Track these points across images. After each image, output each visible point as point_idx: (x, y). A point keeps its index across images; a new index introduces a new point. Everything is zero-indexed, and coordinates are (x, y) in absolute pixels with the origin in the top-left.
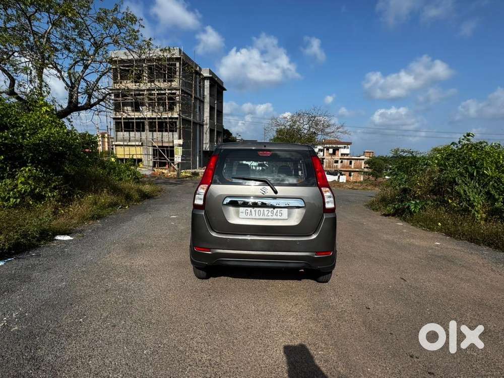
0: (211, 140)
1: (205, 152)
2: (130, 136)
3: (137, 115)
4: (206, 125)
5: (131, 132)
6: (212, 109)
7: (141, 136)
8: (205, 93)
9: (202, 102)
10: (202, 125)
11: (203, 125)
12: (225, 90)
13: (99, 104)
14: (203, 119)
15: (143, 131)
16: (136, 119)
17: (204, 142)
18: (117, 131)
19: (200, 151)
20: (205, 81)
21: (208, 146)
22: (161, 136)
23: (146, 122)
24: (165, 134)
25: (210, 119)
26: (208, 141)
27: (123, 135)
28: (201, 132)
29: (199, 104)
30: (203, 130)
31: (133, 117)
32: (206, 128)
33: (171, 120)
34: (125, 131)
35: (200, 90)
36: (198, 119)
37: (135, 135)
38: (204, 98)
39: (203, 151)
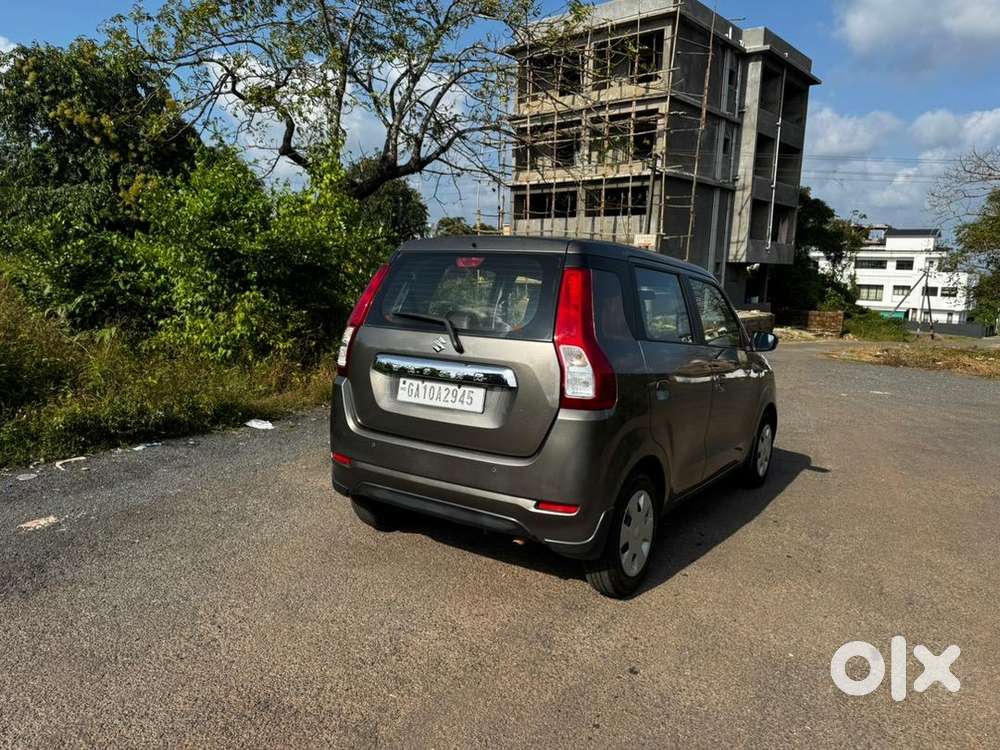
0: (756, 232)
1: (736, 268)
2: (542, 228)
3: (561, 176)
4: (744, 188)
5: (545, 220)
6: (763, 142)
7: (566, 229)
8: (748, 101)
9: (736, 126)
10: (728, 192)
11: (733, 192)
12: (815, 82)
13: (437, 158)
14: (736, 174)
15: (573, 215)
16: (559, 185)
17: (734, 238)
18: (517, 218)
19: (717, 265)
20: (751, 65)
21: (743, 248)
22: (612, 227)
23: (581, 193)
24: (621, 219)
25: (756, 172)
26: (744, 235)
27: (528, 227)
28: (726, 211)
29: (726, 133)
30: (732, 204)
31: (552, 181)
32: (743, 199)
33: (638, 184)
34: (533, 217)
35: (732, 94)
36: (718, 175)
37: (552, 226)
38: (742, 114)
39: (728, 264)
